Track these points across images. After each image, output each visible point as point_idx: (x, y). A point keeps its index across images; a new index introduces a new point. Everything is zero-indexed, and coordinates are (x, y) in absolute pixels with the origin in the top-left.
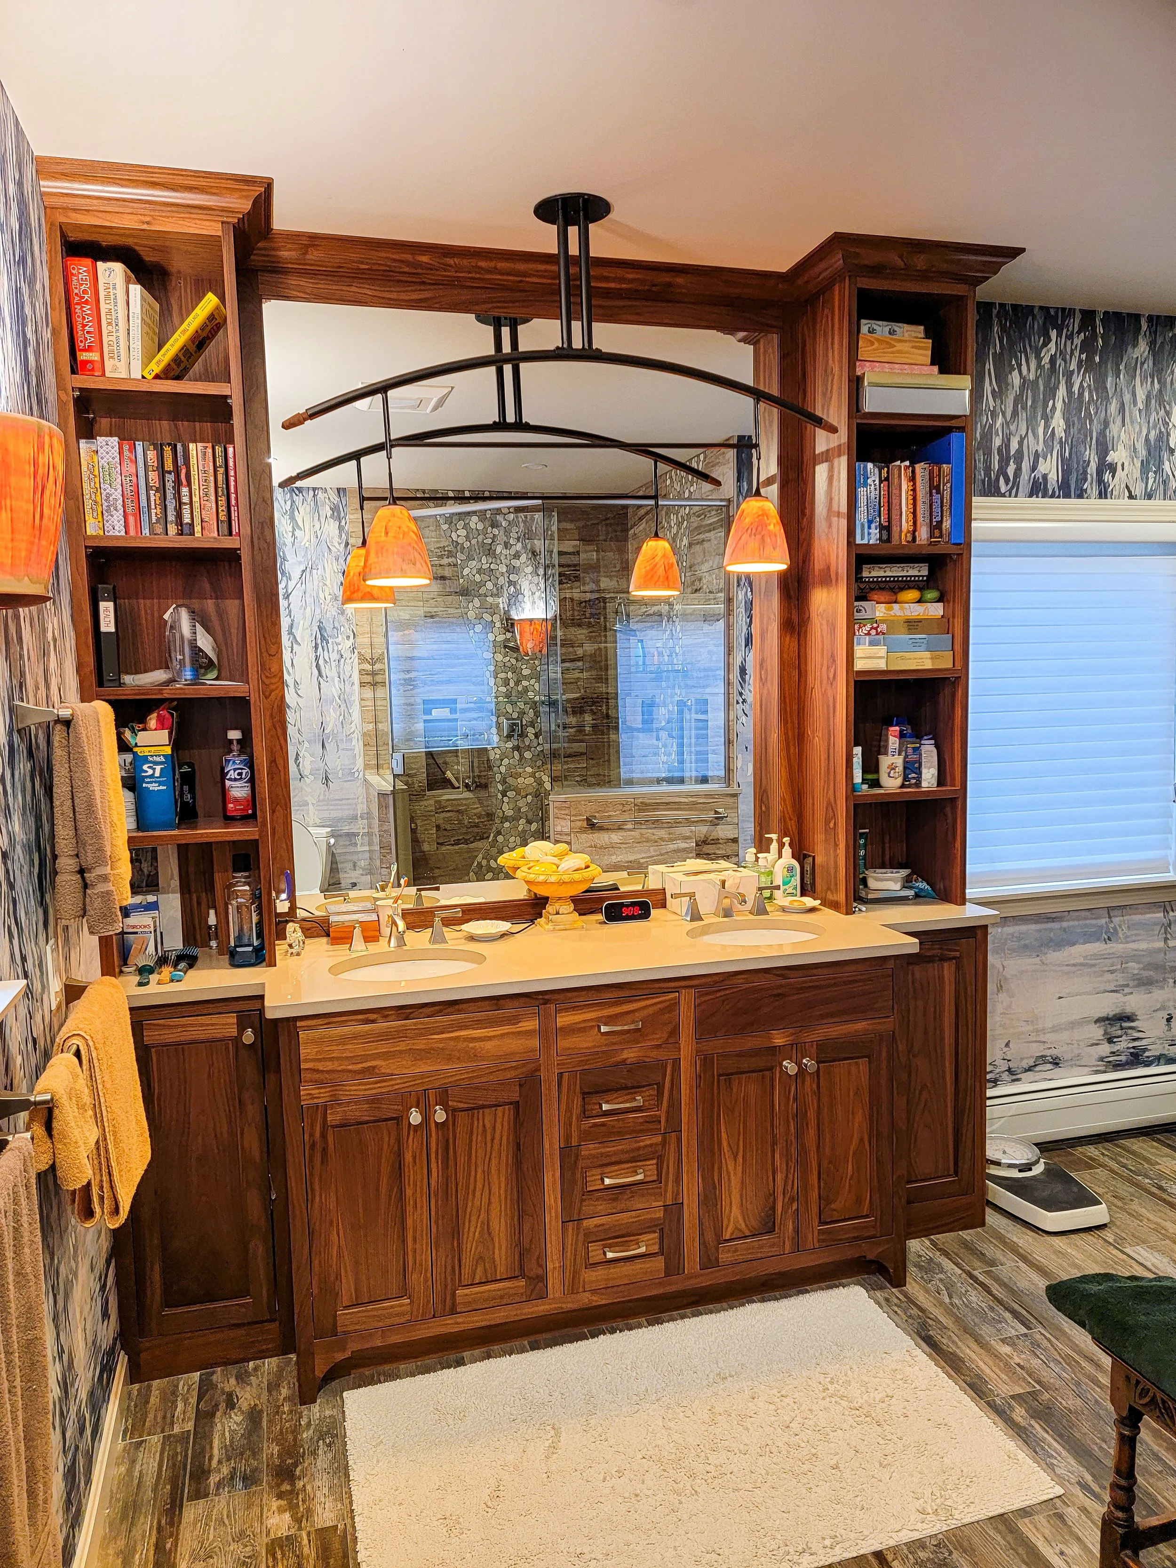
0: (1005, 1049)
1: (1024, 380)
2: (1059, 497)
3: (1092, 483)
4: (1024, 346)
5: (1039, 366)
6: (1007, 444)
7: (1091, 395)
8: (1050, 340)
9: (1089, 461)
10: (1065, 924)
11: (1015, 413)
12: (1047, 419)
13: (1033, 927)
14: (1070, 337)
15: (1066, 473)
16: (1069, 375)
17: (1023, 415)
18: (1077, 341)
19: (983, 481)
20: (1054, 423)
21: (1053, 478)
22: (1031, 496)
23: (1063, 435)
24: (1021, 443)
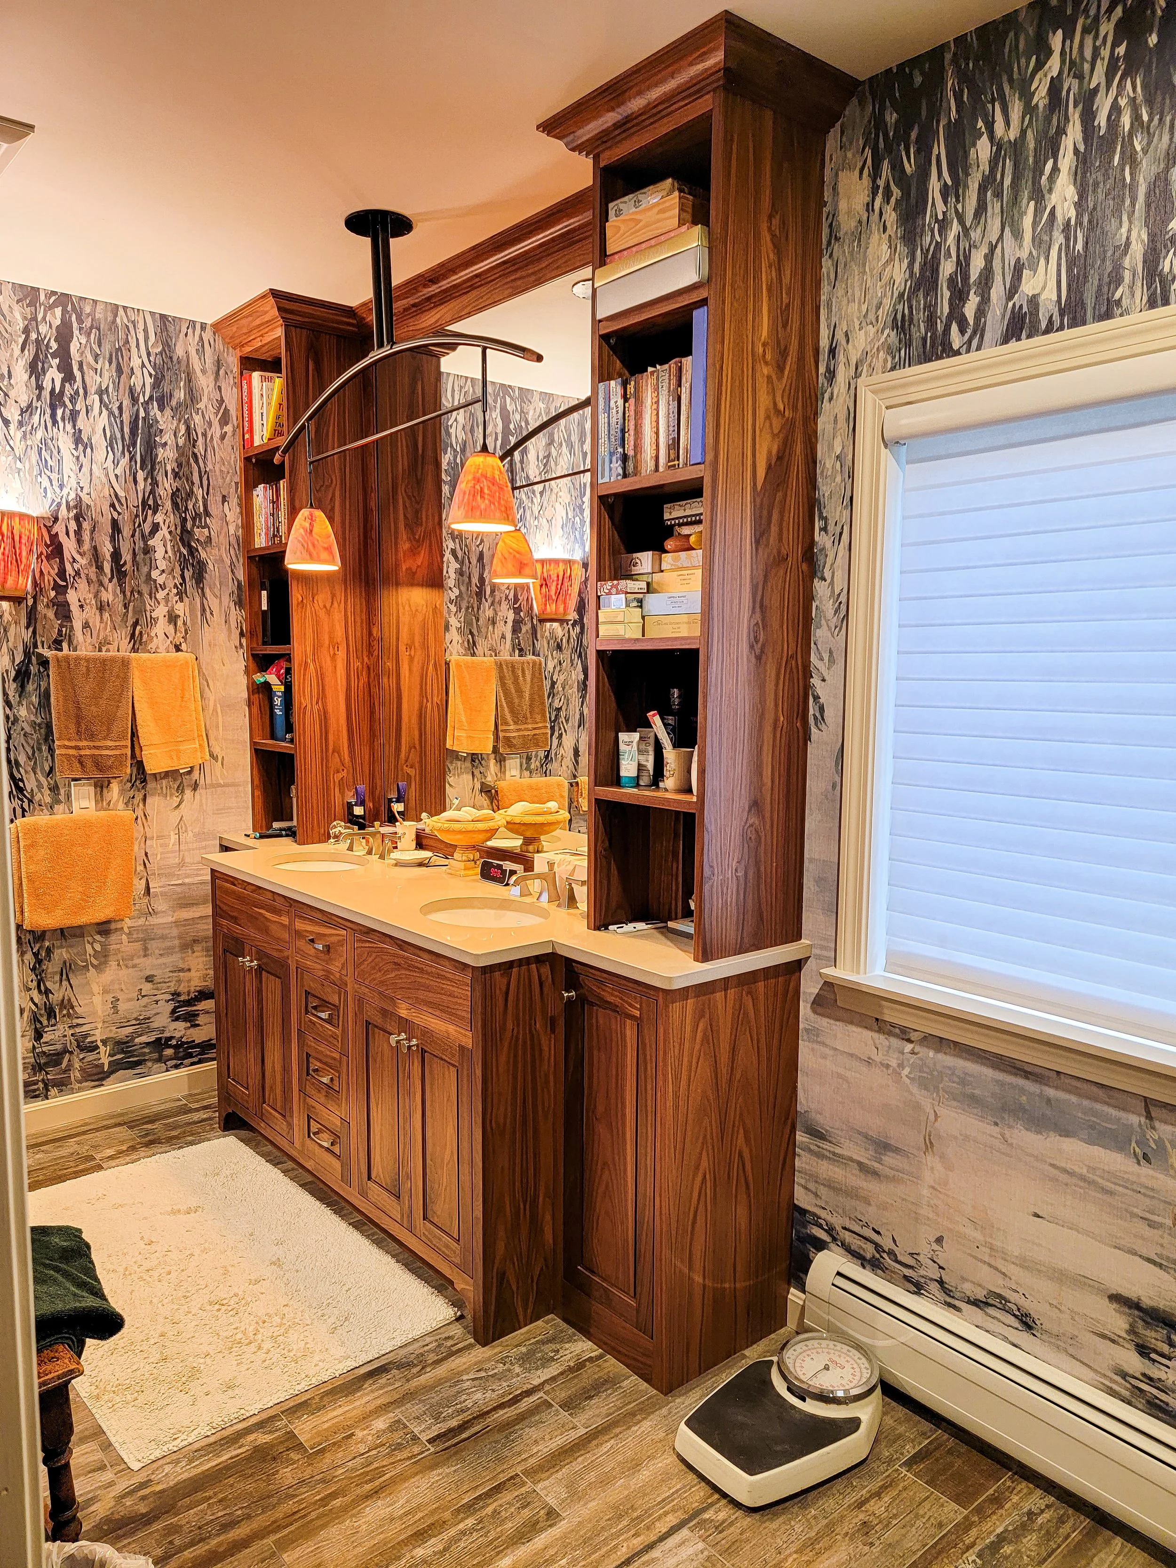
0: (935, 1247)
1: (998, 145)
2: (1061, 328)
3: (1131, 287)
4: (1001, 90)
5: (1029, 109)
6: (963, 264)
7: (1136, 117)
8: (1050, 52)
9: (1128, 243)
10: (1051, 1092)
11: (981, 209)
12: (1038, 196)
13: (988, 1072)
14: (1092, 29)
15: (1076, 284)
16: (1088, 99)
17: (994, 207)
18: (1107, 28)
19: (924, 339)
20: (1053, 199)
21: (1049, 299)
22: (1005, 341)
23: (1072, 213)
24: (989, 258)
